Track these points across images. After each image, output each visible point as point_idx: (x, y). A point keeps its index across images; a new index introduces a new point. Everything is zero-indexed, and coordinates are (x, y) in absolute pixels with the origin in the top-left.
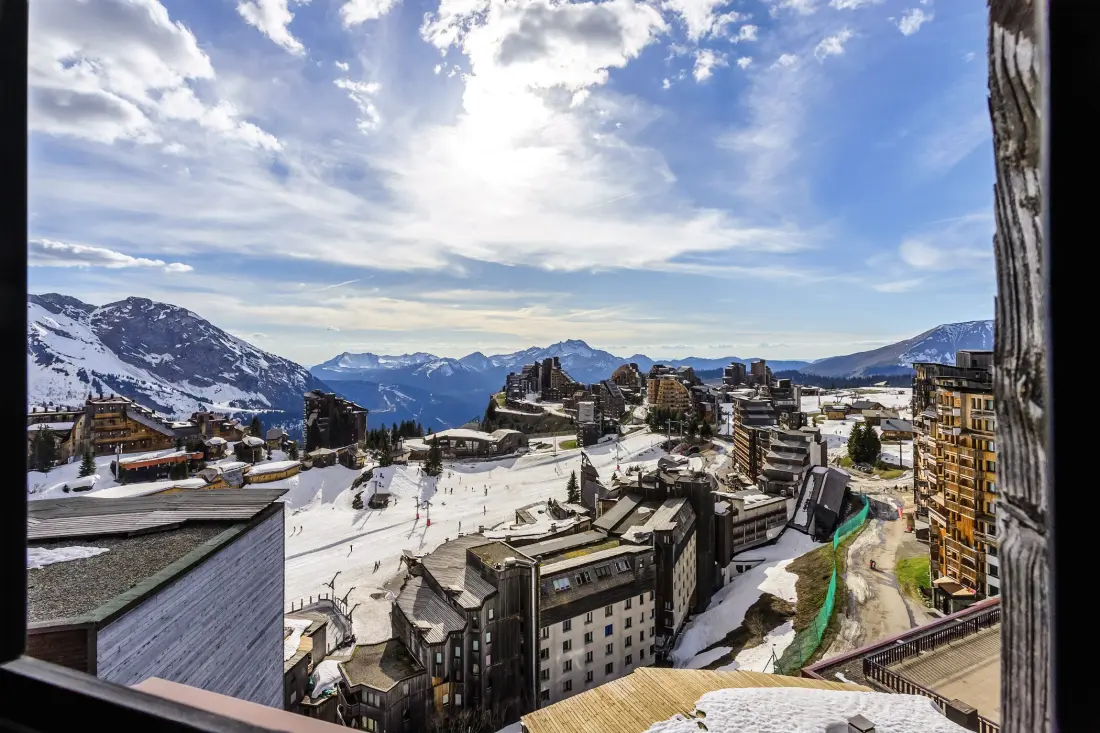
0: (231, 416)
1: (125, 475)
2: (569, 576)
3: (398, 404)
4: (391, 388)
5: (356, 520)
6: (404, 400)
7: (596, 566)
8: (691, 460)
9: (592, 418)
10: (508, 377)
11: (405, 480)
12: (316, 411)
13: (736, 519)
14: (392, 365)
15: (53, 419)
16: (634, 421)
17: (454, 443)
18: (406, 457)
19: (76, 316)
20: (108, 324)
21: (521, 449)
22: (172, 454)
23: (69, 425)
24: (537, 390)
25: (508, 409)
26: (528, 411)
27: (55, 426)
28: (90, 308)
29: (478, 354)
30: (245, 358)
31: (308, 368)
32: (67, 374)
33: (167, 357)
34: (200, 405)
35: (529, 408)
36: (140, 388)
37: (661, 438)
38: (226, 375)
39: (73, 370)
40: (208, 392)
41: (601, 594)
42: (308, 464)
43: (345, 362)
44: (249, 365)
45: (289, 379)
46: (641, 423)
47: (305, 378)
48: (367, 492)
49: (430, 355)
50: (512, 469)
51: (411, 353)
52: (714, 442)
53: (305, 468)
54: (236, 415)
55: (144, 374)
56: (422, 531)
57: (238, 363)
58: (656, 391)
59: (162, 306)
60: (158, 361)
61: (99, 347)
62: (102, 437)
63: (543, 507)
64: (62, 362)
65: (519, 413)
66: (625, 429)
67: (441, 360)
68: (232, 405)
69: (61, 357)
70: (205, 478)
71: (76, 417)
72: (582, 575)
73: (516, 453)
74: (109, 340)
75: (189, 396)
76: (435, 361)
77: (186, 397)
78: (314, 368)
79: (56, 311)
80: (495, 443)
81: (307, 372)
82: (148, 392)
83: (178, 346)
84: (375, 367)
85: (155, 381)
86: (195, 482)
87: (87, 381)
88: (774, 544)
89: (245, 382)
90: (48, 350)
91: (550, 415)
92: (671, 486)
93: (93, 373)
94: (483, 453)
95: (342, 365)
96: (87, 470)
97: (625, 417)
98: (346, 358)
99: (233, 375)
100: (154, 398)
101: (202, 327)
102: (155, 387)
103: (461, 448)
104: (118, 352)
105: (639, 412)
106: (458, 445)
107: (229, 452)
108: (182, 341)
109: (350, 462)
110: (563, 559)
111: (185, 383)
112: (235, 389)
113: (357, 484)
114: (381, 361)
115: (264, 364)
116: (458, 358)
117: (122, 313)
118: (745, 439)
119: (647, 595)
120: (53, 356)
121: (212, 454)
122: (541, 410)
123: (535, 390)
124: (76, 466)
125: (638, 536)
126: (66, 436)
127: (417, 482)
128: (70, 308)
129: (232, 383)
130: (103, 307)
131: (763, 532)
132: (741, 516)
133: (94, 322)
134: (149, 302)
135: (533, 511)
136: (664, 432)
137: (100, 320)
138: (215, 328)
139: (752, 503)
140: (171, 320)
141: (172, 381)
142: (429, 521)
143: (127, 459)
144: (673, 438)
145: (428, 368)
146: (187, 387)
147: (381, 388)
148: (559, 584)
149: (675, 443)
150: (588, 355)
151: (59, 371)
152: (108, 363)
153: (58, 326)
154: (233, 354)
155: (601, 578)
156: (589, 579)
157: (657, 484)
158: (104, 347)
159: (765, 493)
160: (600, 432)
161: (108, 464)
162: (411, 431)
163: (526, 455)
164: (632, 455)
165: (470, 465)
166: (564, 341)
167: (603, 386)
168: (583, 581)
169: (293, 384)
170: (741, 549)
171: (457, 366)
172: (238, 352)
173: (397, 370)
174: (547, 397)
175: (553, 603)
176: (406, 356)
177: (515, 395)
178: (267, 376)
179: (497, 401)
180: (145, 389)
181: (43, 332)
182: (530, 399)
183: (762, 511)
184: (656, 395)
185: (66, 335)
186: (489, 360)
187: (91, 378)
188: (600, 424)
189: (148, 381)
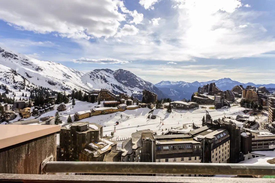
0: (138, 95)
1: (106, 105)
2: (169, 146)
3: (175, 94)
4: (173, 90)
5: (147, 121)
6: (177, 93)
7: (179, 145)
8: (250, 117)
9: (220, 101)
10: (199, 88)
11: (162, 113)
12: (145, 94)
13: (253, 139)
14: (174, 84)
15: (95, 93)
16: (236, 103)
17: (177, 105)
18: (163, 107)
19: (111, 73)
20: (116, 74)
21: (196, 108)
22: (115, 102)
23: (97, 94)
24: (208, 92)
25: (198, 97)
26: (203, 97)
27: (95, 94)
28: (113, 71)
29: (197, 82)
30: (140, 82)
31: (154, 85)
32: (109, 84)
33: (126, 81)
34: (132, 92)
35: (204, 97)
36: (121, 88)
37: (244, 109)
38: (137, 85)
39: (110, 84)
40: (133, 89)
41: (179, 153)
42: (140, 106)
43: (162, 83)
44: (141, 83)
45: (150, 87)
46: (239, 104)
47: (153, 86)
48: (151, 115)
49: (184, 82)
50: (192, 113)
51: (179, 81)
52: (263, 112)
53: (139, 107)
54: (139, 94)
55: (122, 84)
56: (160, 126)
57: (139, 83)
58: (246, 94)
59: (125, 71)
60: (124, 82)
61: (114, 79)
62: (103, 97)
63: (191, 125)
64: (108, 82)
65: (201, 98)
66: (231, 105)
67: (187, 83)
68: (138, 92)
69: (108, 81)
70: (118, 108)
71: (99, 93)
72: (174, 147)
73: (194, 109)
74: (116, 78)
75: (130, 90)
76: (185, 83)
77: (129, 90)
78: (156, 84)
79: (107, 72)
80: (188, 105)
81: (153, 85)
82: (122, 89)
83: (128, 79)
84: (170, 84)
85: (124, 86)
86: (116, 108)
87: (112, 86)
88: (273, 151)
89: (140, 87)
90: (106, 80)
91: (210, 99)
92: (221, 124)
93: (113, 84)
94: (184, 108)
95: (162, 84)
96: (99, 104)
97: (233, 101)
98: (163, 82)
99: (138, 85)
100: (123, 90)
101: (132, 75)
102: (124, 87)
103: (179, 106)
104: (117, 80)
105: (239, 100)
106: (178, 105)
107: (126, 102)
108: (129, 78)
109: (150, 107)
110: (173, 141)
111: (129, 87)
112: (139, 89)
113: (150, 112)
114: (171, 83)
115: (144, 83)
116: (191, 83)
117: (118, 72)
118: (271, 112)
119: (198, 158)
120: (107, 81)
121: (122, 103)
122: (207, 97)
123: (207, 92)
124: (97, 103)
125: (198, 139)
126: (97, 96)
127: (164, 114)
128: (110, 71)
129: (138, 87)
130: (115, 71)
131: (267, 146)
132: (256, 138)
133: (113, 74)
134: (122, 70)
135: (188, 126)
136: (244, 107)
137: (114, 74)
138: (135, 75)
139: (263, 134)
140: (126, 73)
141: (127, 86)
142: (163, 124)
143: (106, 102)
144: (248, 109)
145: (183, 85)
146: (130, 88)
147: (171, 90)
148: (165, 148)
149: (248, 111)
150: (231, 82)
151: (108, 84)
152: (116, 83)
153: (108, 75)
154: (138, 81)
155: (180, 149)
156: (176, 148)
157: (217, 123)
158: (115, 79)
159: (271, 132)
160: (223, 105)
161: (103, 103)
162: (168, 101)
163: (197, 110)
164: (231, 113)
165: (180, 111)
166: (223, 78)
167: (227, 92)
168: (174, 149)
169: (150, 88)
170: (256, 150)
171: (191, 85)
172: (139, 81)
173: (175, 85)
174: (210, 94)
175: (162, 153)
176: (177, 82)
177: (200, 93)
178: (145, 86)
179: (195, 94)
180: (122, 88)
181: (106, 76)
182: (205, 95)
183: (266, 138)
184: (245, 95)
185: (109, 77)
186: (200, 83)
187: (113, 85)
188: (222, 103)
189: (123, 86)
